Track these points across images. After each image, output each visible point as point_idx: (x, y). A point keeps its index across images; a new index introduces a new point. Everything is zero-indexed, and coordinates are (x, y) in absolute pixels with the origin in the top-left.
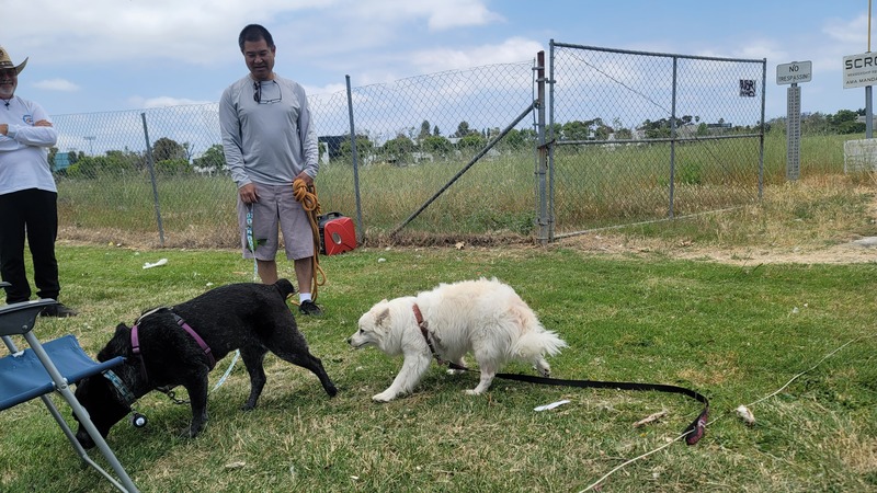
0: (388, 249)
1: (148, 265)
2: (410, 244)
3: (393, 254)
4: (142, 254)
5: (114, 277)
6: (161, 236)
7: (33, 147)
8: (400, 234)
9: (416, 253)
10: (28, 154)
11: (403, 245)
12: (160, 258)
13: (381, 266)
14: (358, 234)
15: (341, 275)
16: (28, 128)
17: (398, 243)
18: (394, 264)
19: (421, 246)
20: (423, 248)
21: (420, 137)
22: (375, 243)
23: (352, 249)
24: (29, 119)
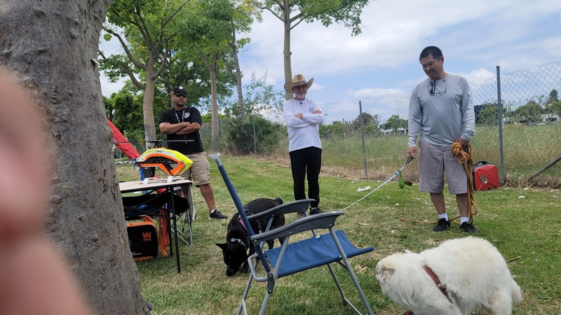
0: (526, 189)
1: (360, 190)
2: (546, 186)
3: (532, 193)
4: (356, 183)
5: (342, 195)
6: (366, 172)
7: (313, 124)
8: (537, 178)
9: (551, 194)
10: (311, 128)
11: (540, 186)
12: (366, 185)
13: (521, 201)
14: (500, 176)
15: (489, 206)
16: (312, 115)
17: (535, 185)
18: (533, 201)
19: (556, 188)
20: (557, 190)
21: (548, 102)
22: (515, 184)
23: (495, 188)
24: (312, 110)
